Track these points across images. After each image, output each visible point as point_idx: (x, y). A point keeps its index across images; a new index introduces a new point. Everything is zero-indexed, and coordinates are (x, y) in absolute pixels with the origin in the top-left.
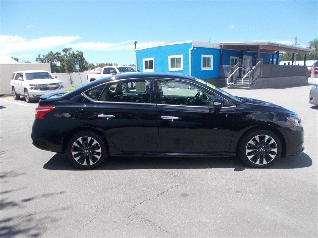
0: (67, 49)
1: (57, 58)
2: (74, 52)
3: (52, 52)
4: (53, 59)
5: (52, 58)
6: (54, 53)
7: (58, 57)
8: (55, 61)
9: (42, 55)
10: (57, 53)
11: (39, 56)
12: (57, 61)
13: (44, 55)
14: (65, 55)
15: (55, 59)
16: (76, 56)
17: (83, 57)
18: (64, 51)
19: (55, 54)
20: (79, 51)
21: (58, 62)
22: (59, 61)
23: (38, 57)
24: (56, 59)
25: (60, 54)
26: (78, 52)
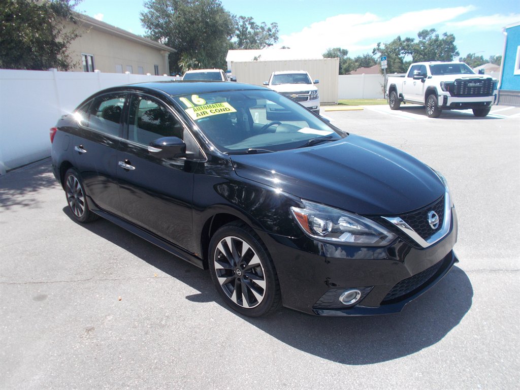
0: (427, 31)
1: (406, 47)
2: (438, 36)
3: (399, 38)
4: (399, 51)
5: (398, 48)
6: (403, 39)
7: (408, 46)
8: (402, 53)
9: (384, 44)
10: (408, 40)
11: (379, 45)
12: (405, 53)
13: (387, 43)
14: (420, 42)
15: (402, 49)
16: (440, 43)
17: (452, 44)
18: (420, 35)
19: (404, 42)
20: (448, 34)
21: (407, 54)
22: (409, 53)
23: (376, 47)
24: (405, 50)
25: (412, 40)
26: (446, 35)
